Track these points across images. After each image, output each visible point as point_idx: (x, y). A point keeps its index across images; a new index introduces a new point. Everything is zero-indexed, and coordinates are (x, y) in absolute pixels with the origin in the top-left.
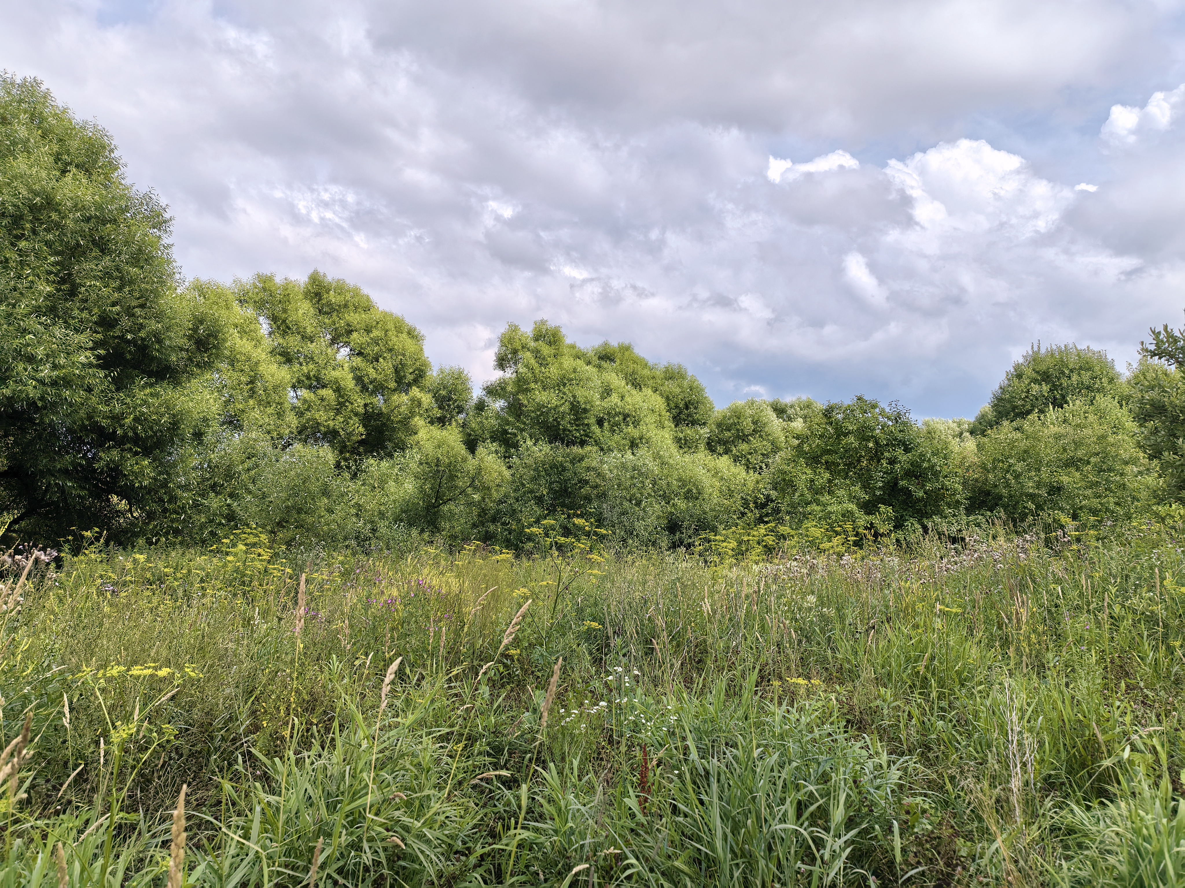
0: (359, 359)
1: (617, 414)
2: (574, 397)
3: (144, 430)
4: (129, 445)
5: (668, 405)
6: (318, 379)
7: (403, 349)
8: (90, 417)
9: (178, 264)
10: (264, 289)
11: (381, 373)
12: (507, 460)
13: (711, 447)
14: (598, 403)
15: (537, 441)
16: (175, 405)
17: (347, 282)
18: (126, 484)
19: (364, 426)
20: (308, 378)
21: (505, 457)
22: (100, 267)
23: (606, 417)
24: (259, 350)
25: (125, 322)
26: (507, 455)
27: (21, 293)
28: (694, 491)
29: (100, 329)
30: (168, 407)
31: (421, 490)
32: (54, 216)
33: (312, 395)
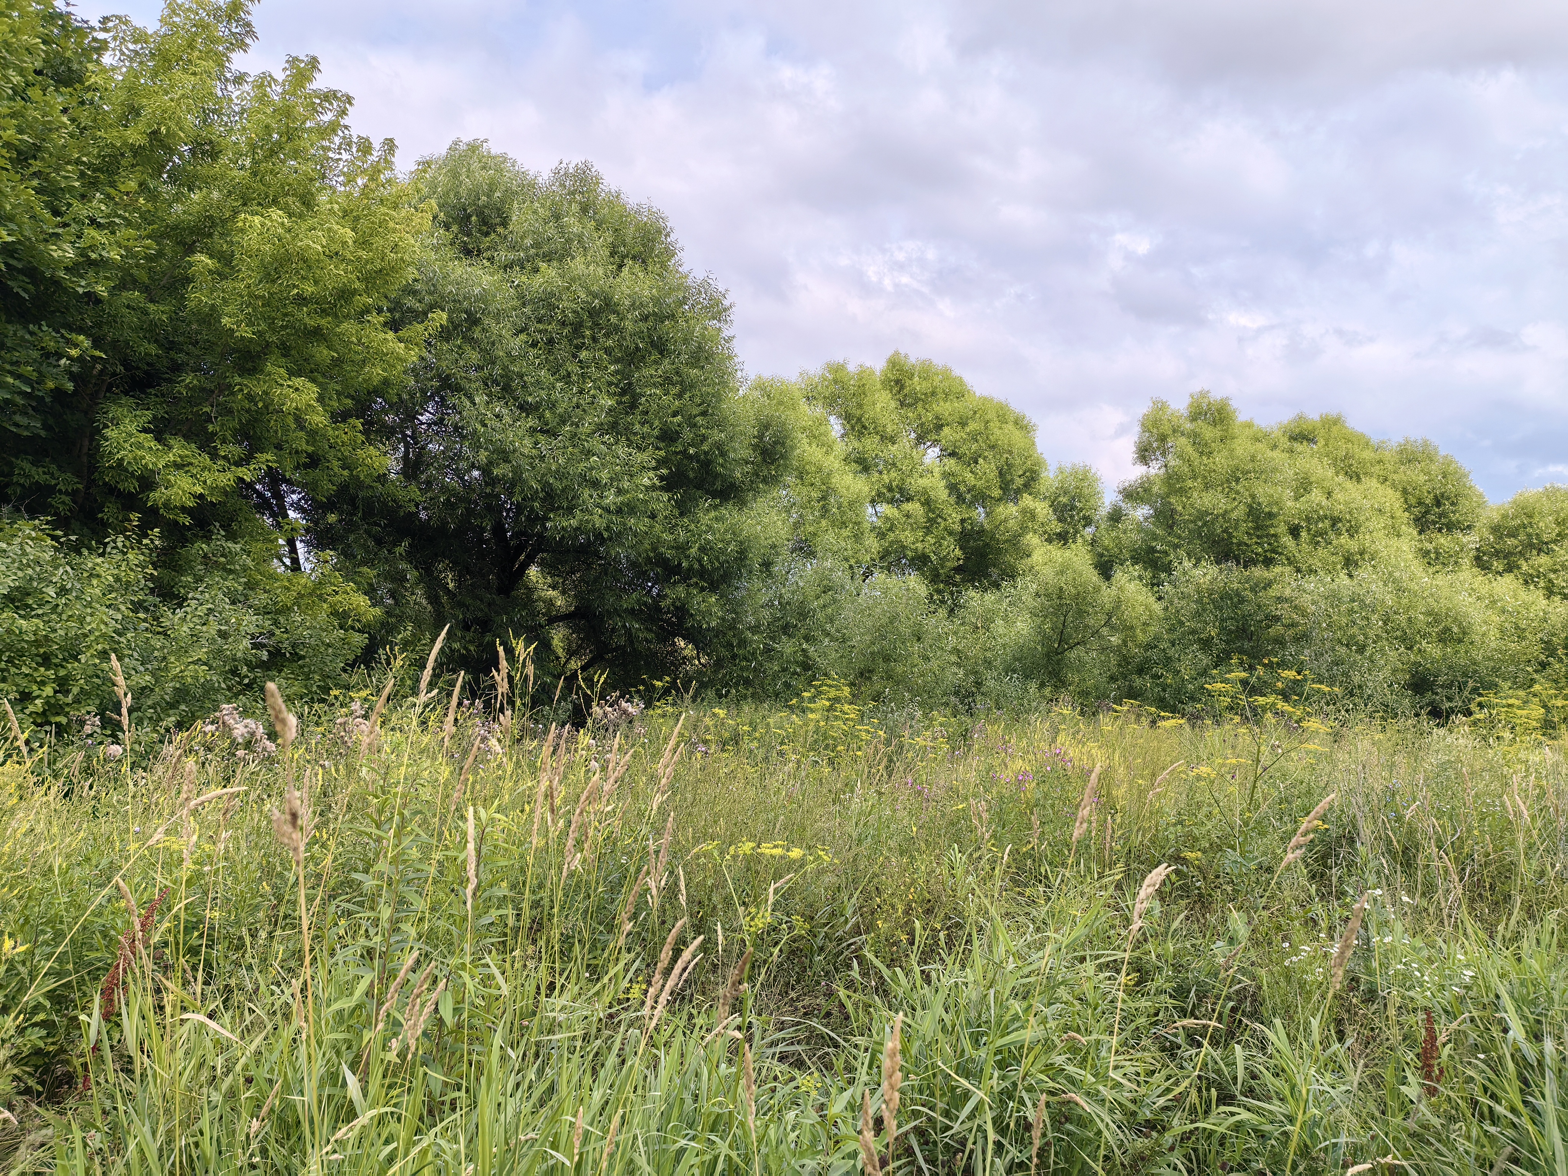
0: (953, 461)
1: (1321, 519)
2: (1253, 497)
3: (710, 561)
4: (695, 580)
5: (1406, 501)
6: (901, 490)
7: (1009, 445)
8: (654, 549)
9: (740, 360)
10: (836, 382)
11: (981, 479)
12: (1156, 589)
13: (1481, 562)
14: (1290, 504)
15: (1198, 560)
16: (742, 530)
17: (935, 362)
18: (693, 625)
19: (961, 549)
20: (890, 489)
21: (1153, 585)
22: (660, 372)
23: (1303, 524)
24: (831, 458)
25: (687, 434)
26: (1155, 581)
27: (584, 410)
28: (1455, 629)
29: (661, 445)
30: (734, 533)
31: (1039, 631)
32: (613, 318)
33: (895, 511)
